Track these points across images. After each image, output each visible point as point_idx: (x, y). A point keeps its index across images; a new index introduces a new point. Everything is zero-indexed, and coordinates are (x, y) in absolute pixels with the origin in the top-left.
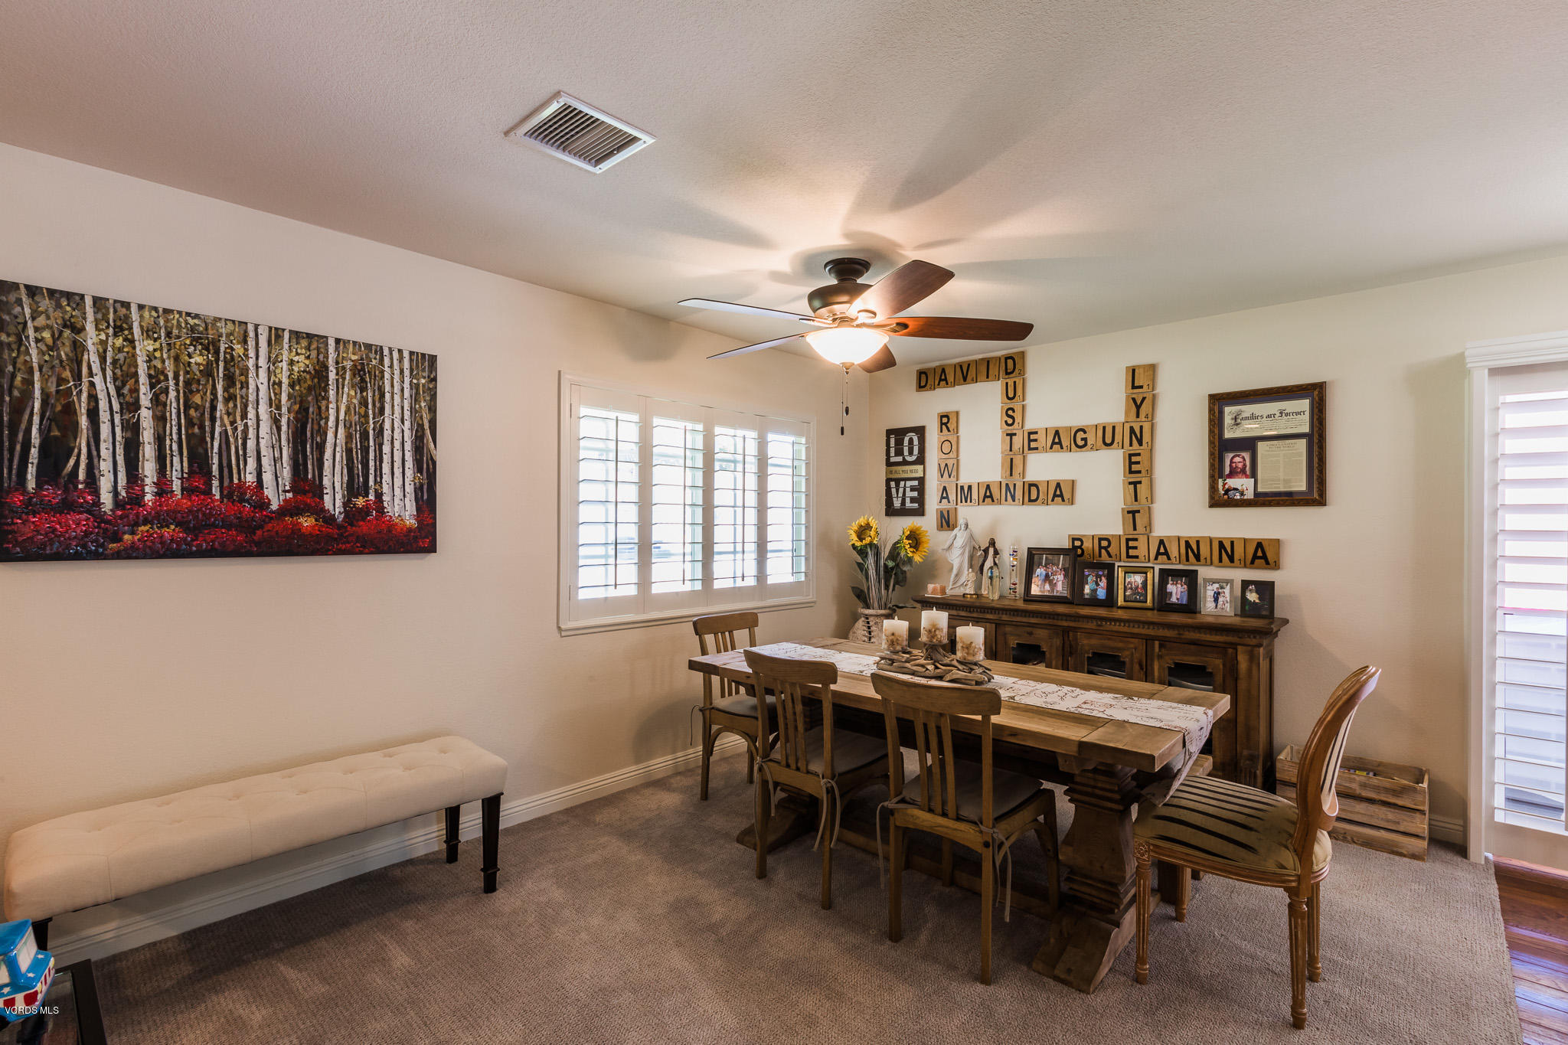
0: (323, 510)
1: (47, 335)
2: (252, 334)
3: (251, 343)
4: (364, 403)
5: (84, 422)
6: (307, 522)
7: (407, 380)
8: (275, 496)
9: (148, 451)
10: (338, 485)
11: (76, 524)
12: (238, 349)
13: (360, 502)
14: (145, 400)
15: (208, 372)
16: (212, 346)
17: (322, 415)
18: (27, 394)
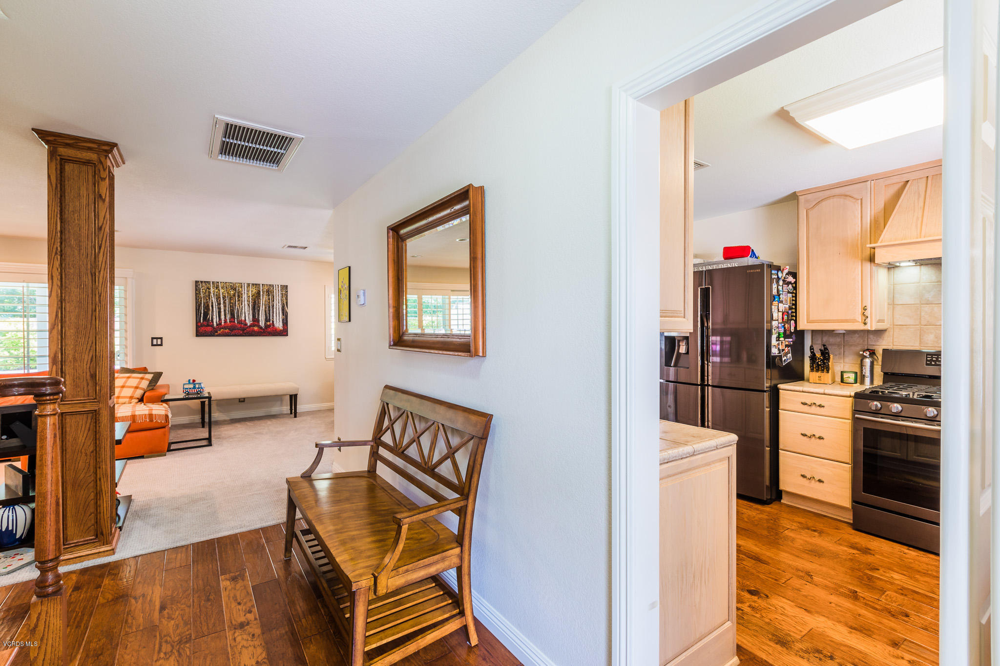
0: (259, 325)
1: (204, 291)
2: (243, 286)
3: (243, 288)
4: (269, 299)
5: (211, 308)
6: (256, 328)
7: (280, 292)
8: (249, 322)
9: (223, 313)
10: (263, 319)
11: (209, 329)
12: (240, 289)
13: (268, 323)
14: (222, 302)
15: (234, 295)
16: (235, 290)
17: (259, 303)
18: (201, 303)
